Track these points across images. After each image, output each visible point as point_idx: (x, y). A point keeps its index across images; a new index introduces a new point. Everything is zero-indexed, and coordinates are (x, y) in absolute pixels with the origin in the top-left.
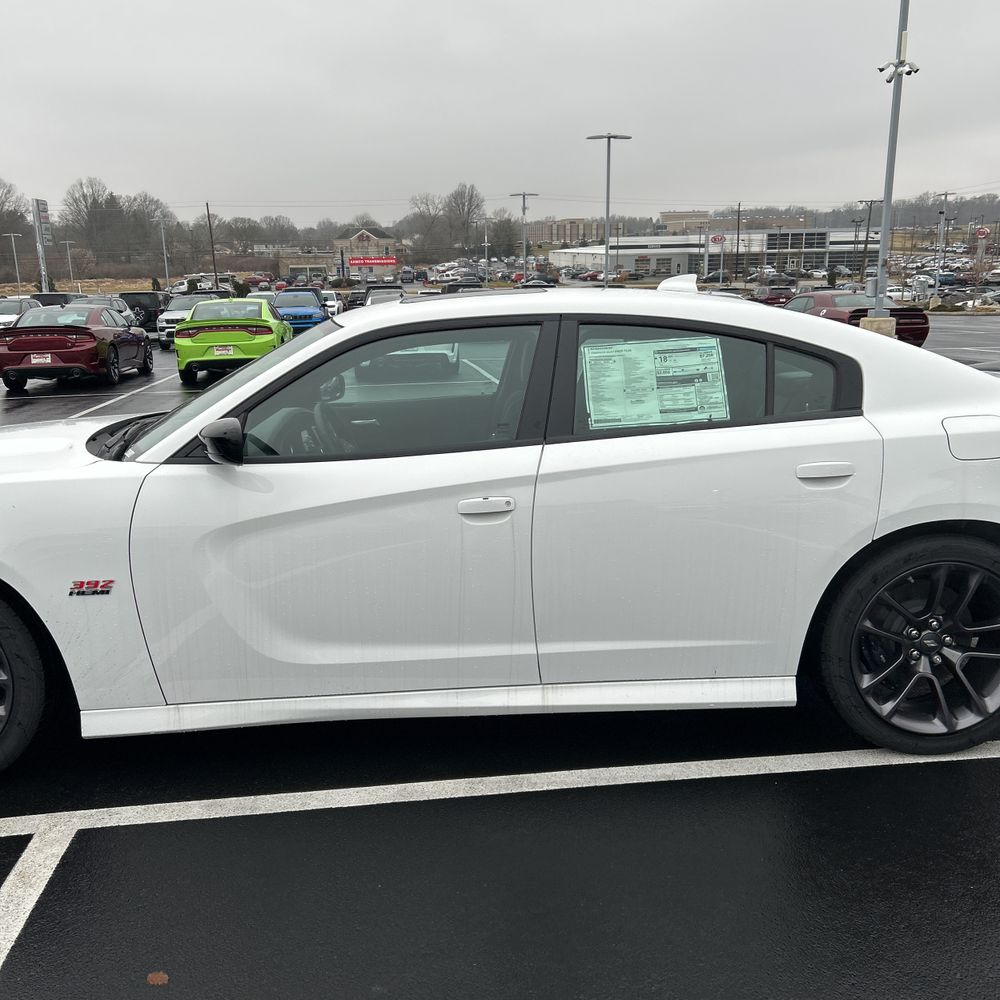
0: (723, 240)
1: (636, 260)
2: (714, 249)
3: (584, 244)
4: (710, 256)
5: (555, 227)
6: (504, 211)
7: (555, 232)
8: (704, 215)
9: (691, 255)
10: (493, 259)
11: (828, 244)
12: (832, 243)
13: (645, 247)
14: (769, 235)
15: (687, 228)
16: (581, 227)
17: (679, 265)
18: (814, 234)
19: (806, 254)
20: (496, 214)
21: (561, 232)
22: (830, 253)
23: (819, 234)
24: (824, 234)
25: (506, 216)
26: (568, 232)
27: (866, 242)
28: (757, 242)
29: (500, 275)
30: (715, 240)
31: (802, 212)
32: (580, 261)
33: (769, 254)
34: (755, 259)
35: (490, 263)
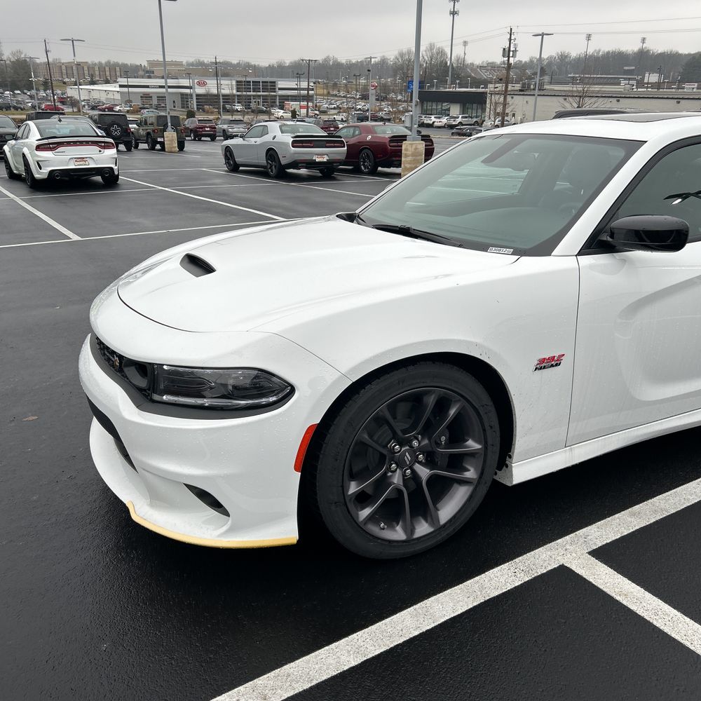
0: (204, 84)
1: (141, 97)
2: (200, 90)
3: (93, 83)
4: (197, 95)
5: (64, 67)
6: (20, 52)
7: (64, 71)
8: (180, 64)
9: (182, 94)
10: (16, 92)
11: (277, 90)
12: (280, 89)
13: (147, 87)
14: (237, 82)
15: (169, 74)
16: (86, 68)
17: (174, 102)
18: (267, 82)
19: (263, 96)
20: (13, 54)
21: (69, 72)
22: (280, 96)
23: (271, 82)
24: (274, 82)
25: (23, 56)
26: (75, 72)
27: (308, 89)
28: (228, 87)
29: (30, 105)
30: (199, 84)
31: (248, 66)
32: (95, 95)
33: (238, 96)
34: (228, 99)
35: (14, 95)
